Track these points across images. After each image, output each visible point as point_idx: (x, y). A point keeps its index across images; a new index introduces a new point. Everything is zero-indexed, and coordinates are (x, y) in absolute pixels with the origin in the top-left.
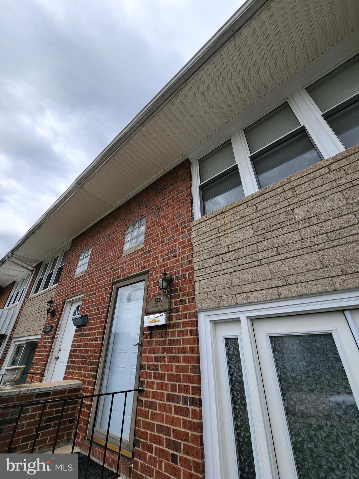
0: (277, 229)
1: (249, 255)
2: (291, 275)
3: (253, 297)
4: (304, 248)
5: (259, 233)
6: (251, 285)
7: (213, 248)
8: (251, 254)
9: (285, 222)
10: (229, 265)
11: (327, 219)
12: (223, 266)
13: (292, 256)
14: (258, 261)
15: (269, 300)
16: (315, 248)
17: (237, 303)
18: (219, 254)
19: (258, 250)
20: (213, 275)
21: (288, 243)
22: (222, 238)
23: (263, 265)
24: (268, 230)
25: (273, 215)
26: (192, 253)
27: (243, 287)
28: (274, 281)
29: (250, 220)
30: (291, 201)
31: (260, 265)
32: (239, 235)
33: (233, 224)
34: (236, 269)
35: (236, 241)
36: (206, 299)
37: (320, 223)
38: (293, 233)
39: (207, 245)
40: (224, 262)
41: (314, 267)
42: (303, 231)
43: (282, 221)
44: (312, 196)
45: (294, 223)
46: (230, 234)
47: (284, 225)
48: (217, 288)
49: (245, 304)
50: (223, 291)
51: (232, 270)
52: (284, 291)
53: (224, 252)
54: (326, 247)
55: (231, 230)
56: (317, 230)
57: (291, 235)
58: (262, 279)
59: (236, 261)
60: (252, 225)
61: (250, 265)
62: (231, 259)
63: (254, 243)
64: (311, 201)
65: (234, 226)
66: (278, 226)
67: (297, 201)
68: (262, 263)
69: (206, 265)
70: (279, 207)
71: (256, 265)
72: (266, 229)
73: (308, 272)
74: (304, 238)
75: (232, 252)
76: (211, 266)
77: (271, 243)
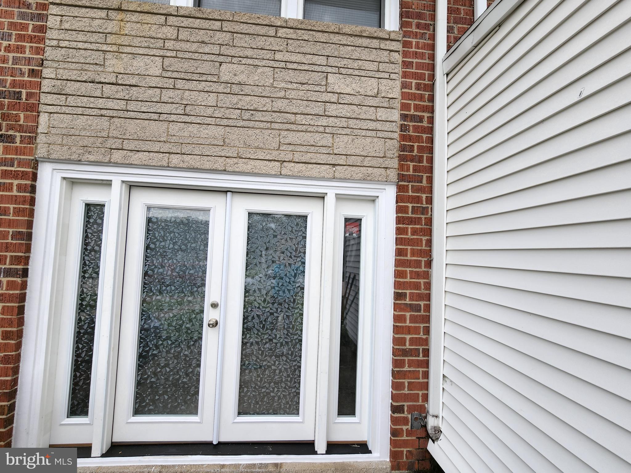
0: (195, 80)
1: (147, 101)
2: (189, 143)
3: (136, 158)
4: (215, 117)
5: (169, 74)
6: (136, 142)
7: (88, 66)
8: (149, 100)
9: (206, 76)
10: (110, 104)
11: (248, 93)
12: (101, 103)
13: (198, 121)
14: (155, 114)
15: (154, 166)
16: (225, 122)
17: (112, 160)
18: (97, 81)
19: (160, 98)
20: (80, 111)
21: (200, 104)
22: (109, 56)
23: (161, 121)
24: (182, 76)
25: (195, 58)
26: (42, 57)
27: (126, 141)
28: (168, 145)
29: (163, 48)
30: (224, 50)
31: (157, 120)
32: (139, 64)
33: (135, 40)
34: (121, 114)
35: (132, 72)
36: (59, 144)
37: (240, 94)
38: (210, 94)
39: (80, 56)
40: (103, 98)
41: (216, 142)
42: (221, 96)
43: (203, 72)
44: (247, 57)
45: (215, 82)
46: (125, 55)
47: (204, 78)
48: (83, 133)
49: (122, 164)
50: (92, 139)
51: (115, 114)
52: (176, 160)
53: (106, 81)
54: (235, 124)
55: (129, 50)
56: (235, 102)
57: (206, 95)
58: (154, 139)
59: (124, 102)
60: (163, 57)
61: (144, 116)
62: (117, 97)
63: (159, 86)
64: (243, 62)
65: (134, 45)
66: (196, 77)
67: (229, 54)
68: (161, 119)
69: (68, 91)
70: (207, 49)
71: (152, 118)
72: (180, 73)
73: (207, 146)
74: (219, 106)
75: (121, 87)
76: (78, 96)
77: (180, 96)
